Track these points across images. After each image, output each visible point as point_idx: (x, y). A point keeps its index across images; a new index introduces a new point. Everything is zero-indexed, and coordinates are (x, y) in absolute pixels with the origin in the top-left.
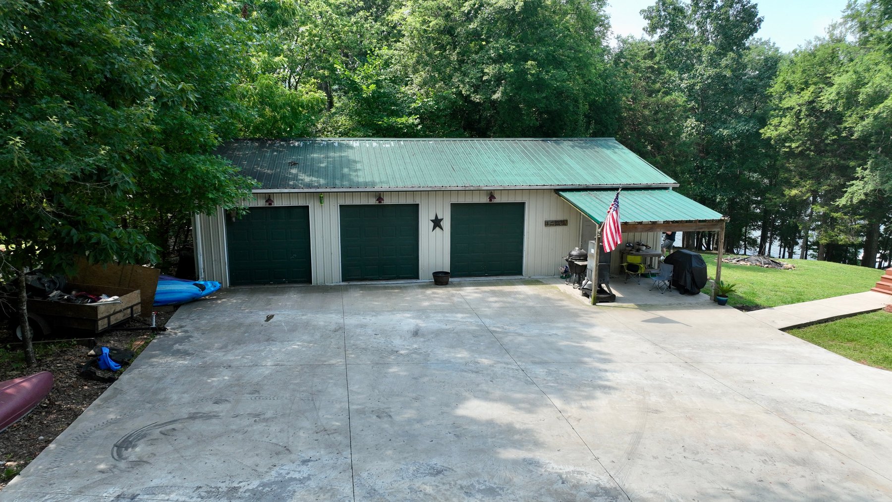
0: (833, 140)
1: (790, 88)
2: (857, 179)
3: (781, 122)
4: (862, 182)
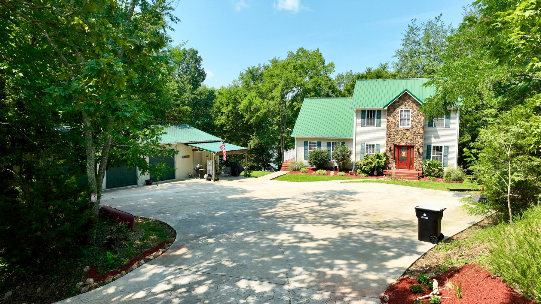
0: (241, 125)
1: (222, 104)
3: (221, 118)
4: (253, 141)
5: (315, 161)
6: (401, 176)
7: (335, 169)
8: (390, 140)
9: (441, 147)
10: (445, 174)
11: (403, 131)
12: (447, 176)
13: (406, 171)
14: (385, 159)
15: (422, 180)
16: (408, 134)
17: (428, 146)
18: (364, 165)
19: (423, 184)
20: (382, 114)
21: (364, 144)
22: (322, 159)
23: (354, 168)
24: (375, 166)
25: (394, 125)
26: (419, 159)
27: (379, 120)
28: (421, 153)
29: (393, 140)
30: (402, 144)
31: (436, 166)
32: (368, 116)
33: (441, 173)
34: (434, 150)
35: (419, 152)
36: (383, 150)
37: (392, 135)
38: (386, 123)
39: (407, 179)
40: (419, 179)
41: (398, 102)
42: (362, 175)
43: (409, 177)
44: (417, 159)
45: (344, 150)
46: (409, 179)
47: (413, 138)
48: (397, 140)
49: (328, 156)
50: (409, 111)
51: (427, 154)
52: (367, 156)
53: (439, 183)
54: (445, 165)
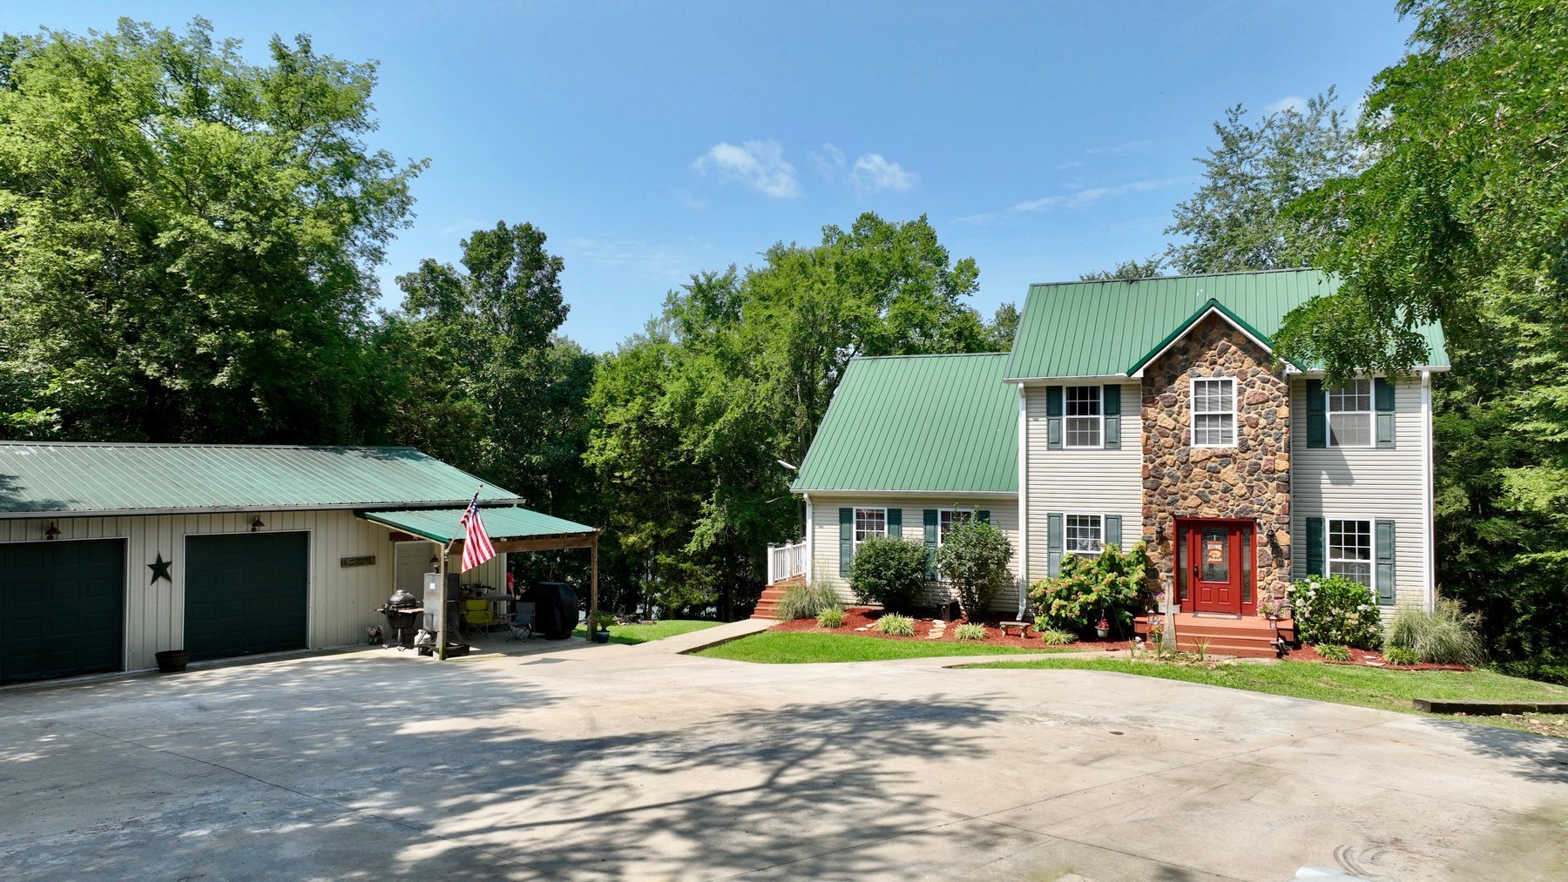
0: (671, 467)
1: (612, 399)
2: (703, 516)
3: (605, 445)
4: (710, 520)
5: (872, 580)
6: (1203, 640)
7: (952, 613)
8: (1157, 498)
9: (1364, 526)
10: (1388, 635)
11: (1210, 464)
12: (1397, 643)
13: (1229, 621)
14: (1142, 574)
15: (1295, 659)
16: (1229, 474)
17: (1309, 521)
18: (1058, 595)
19: (1298, 679)
20: (1126, 400)
21: (1060, 516)
22: (899, 575)
23: (1022, 608)
24: (1099, 601)
25: (1170, 441)
26: (1277, 572)
27: (1112, 421)
28: (1285, 549)
29: (1170, 498)
30: (1207, 512)
31: (1348, 600)
32: (1071, 411)
33: (1372, 629)
34: (1335, 540)
35: (1276, 548)
36: (1133, 537)
37: (1166, 480)
38: (1141, 434)
39: (1229, 652)
40: (1279, 656)
41: (1184, 351)
42: (1053, 635)
43: (1241, 643)
44: (1269, 574)
45: (982, 540)
46: (1240, 655)
47: (1251, 488)
48: (1185, 498)
49: (923, 564)
50: (1228, 384)
51: (1309, 555)
52: (1071, 561)
53: (1368, 674)
54: (1388, 599)
